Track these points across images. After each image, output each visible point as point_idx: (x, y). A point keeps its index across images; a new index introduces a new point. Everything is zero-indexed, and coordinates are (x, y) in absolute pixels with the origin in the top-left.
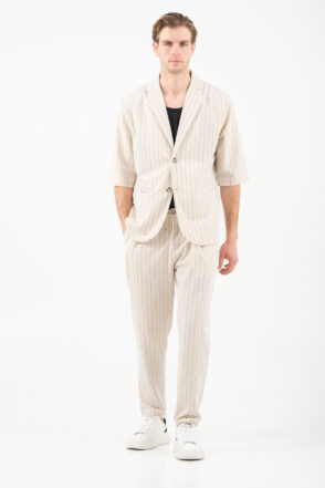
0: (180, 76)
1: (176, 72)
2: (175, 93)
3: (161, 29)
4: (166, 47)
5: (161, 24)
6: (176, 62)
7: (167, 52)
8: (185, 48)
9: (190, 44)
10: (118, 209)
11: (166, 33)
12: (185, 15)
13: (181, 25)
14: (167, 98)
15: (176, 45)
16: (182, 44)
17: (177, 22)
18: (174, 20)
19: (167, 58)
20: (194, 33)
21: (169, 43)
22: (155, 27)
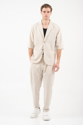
0: (47, 20)
1: (46, 19)
2: (46, 25)
3: (43, 8)
4: (44, 13)
5: (43, 7)
6: (46, 17)
7: (44, 14)
8: (49, 13)
9: (50, 12)
10: (29, 54)
11: (44, 9)
12: (49, 4)
13: (48, 7)
14: (43, 26)
15: (46, 13)
16: (48, 12)
17: (47, 6)
18: (46, 6)
19: (44, 16)
20: (51, 9)
21: (45, 12)
22: (41, 7)
